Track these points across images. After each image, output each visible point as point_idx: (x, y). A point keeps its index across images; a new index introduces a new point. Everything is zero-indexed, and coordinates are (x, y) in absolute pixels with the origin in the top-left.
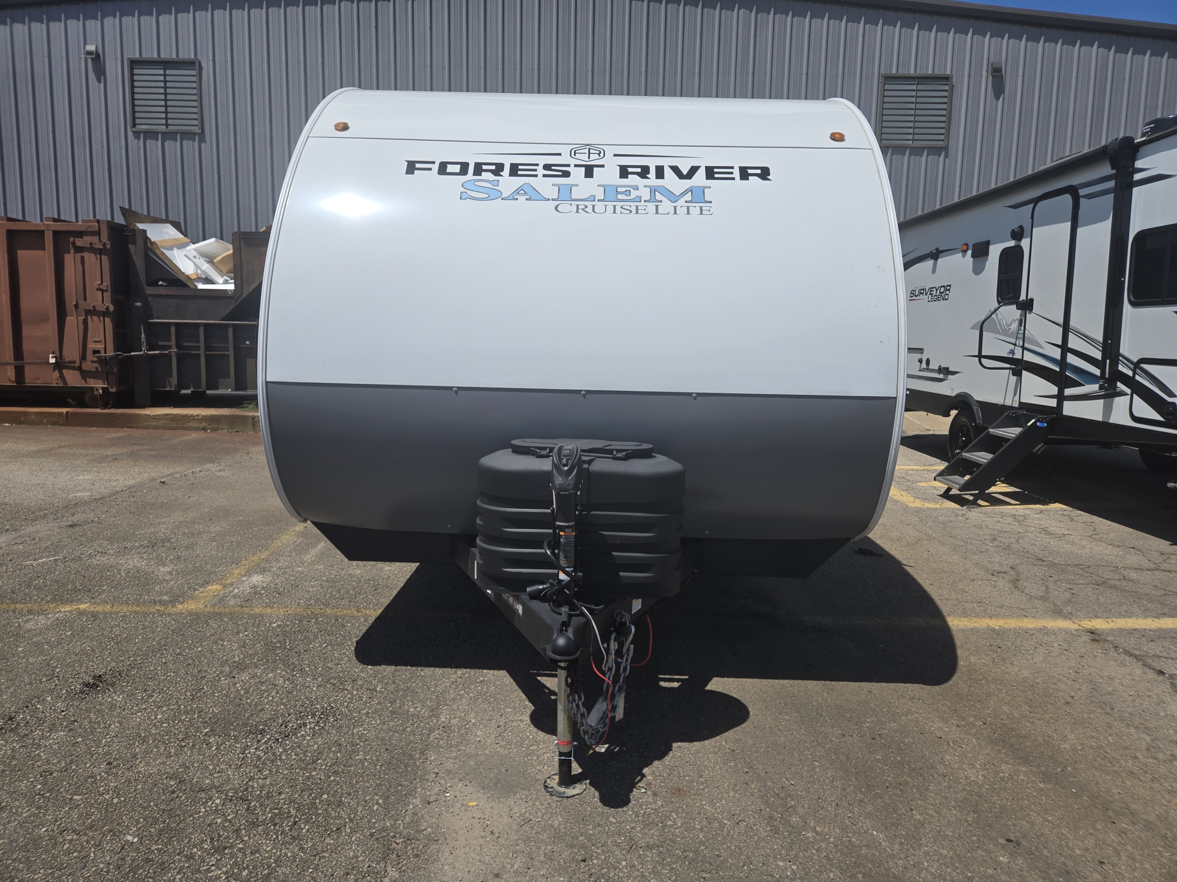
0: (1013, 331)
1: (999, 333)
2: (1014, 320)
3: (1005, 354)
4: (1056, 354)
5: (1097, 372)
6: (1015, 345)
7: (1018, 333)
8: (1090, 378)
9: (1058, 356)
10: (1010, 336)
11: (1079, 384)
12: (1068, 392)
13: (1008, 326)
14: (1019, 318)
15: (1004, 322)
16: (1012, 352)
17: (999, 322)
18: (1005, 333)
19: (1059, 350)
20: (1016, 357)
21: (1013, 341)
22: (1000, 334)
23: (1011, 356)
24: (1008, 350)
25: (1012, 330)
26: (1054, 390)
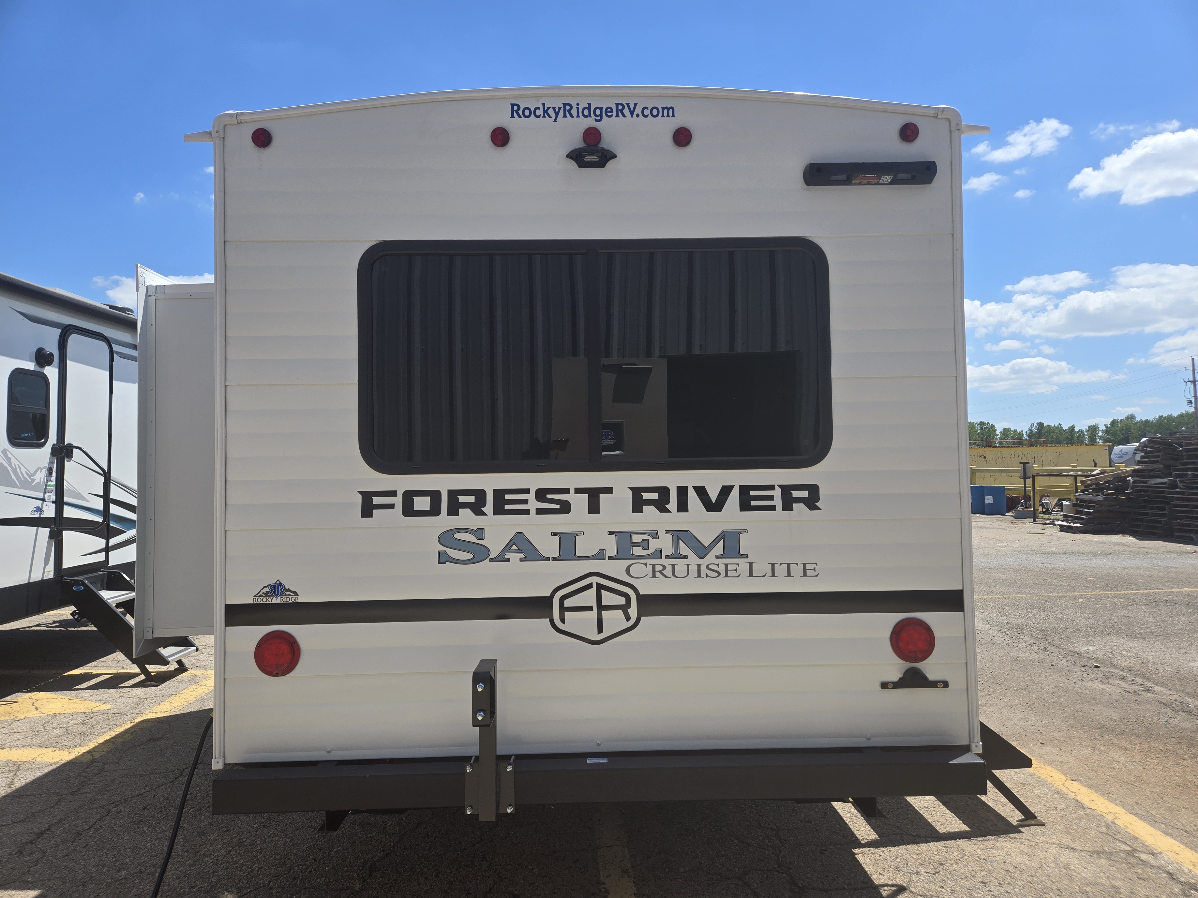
0: (39, 483)
1: (14, 486)
2: (39, 468)
3: (27, 514)
4: (99, 504)
5: (133, 516)
6: (43, 500)
7: (46, 485)
8: (130, 523)
9: (100, 507)
10: (35, 488)
11: (121, 532)
12: (113, 541)
13: (30, 476)
14: (47, 465)
15: (23, 470)
16: (40, 510)
17: (15, 471)
18: (26, 484)
19: (101, 500)
20: (44, 515)
21: (41, 495)
22: (17, 487)
23: (37, 515)
24: (32, 508)
25: (38, 481)
26: (101, 543)
